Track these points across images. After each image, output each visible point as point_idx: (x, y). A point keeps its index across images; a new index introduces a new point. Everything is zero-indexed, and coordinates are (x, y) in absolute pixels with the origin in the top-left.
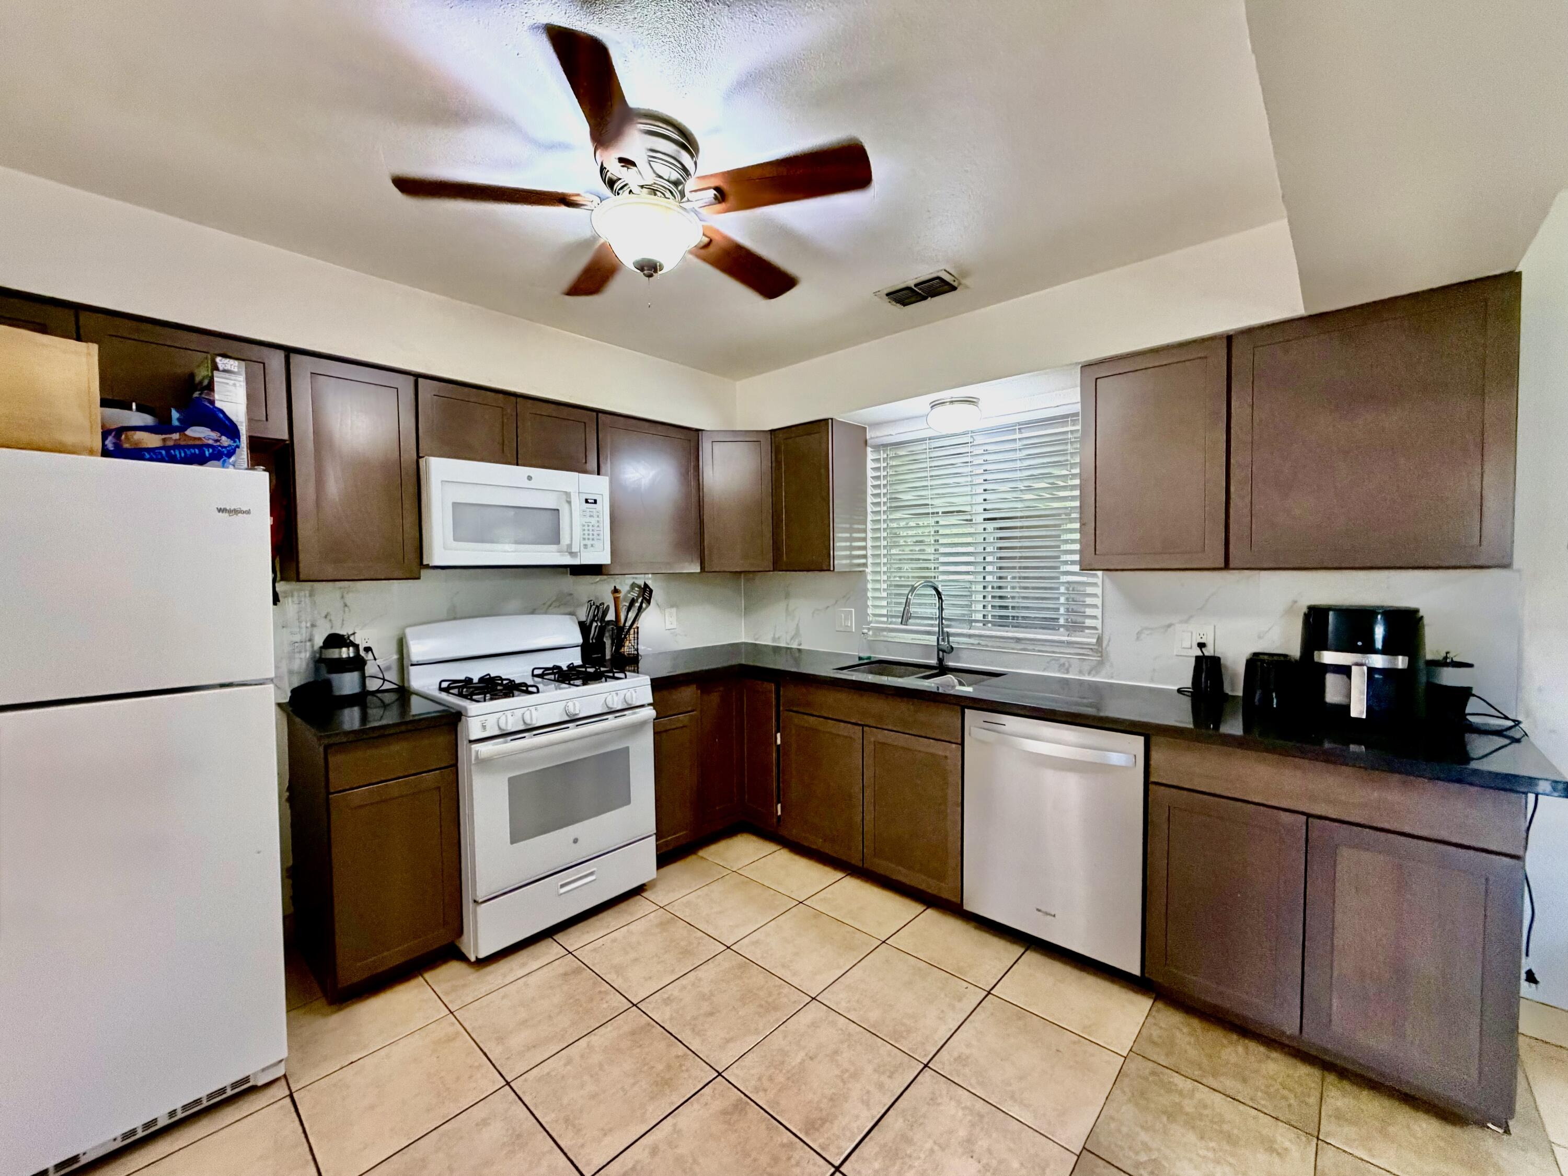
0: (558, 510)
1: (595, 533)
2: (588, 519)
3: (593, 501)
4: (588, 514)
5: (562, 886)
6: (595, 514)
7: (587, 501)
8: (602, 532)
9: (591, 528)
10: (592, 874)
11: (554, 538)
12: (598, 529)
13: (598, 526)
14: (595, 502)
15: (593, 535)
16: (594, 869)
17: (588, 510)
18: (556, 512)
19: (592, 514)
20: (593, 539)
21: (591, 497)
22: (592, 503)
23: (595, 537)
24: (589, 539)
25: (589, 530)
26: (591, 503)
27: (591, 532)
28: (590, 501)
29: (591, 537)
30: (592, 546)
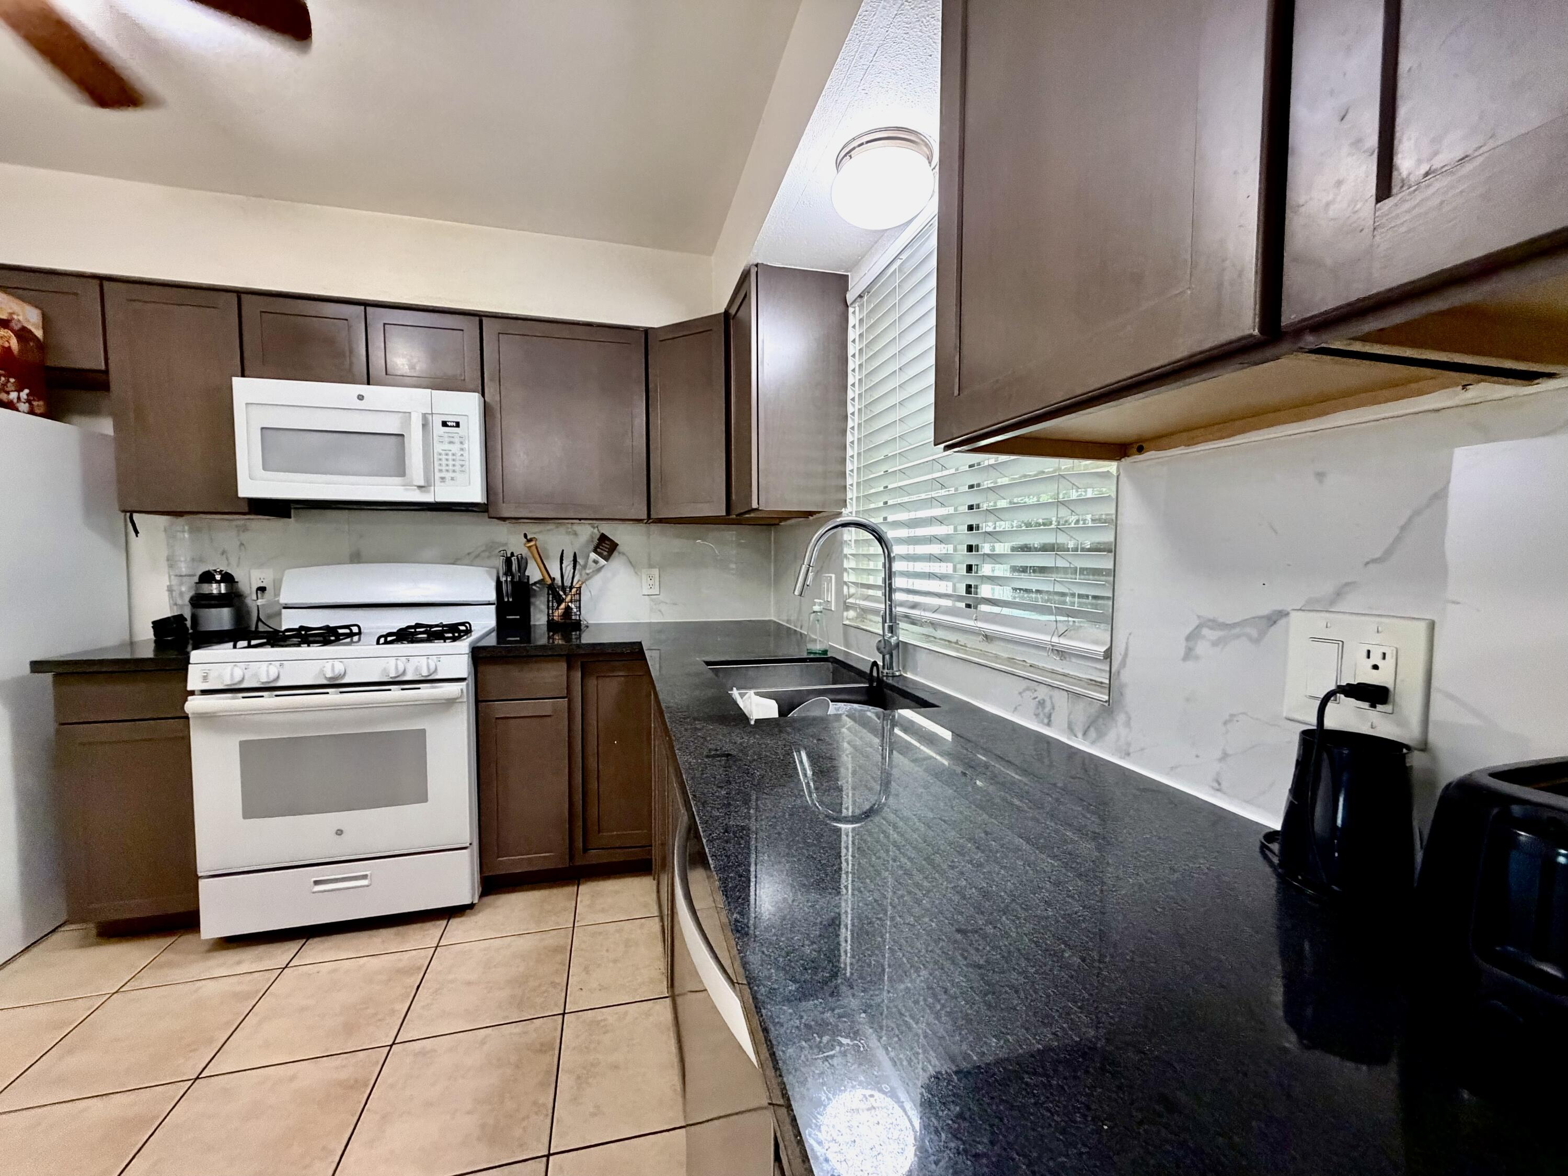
0: (402, 435)
1: (457, 463)
2: (447, 447)
3: (454, 424)
4: (447, 440)
5: (317, 883)
6: (457, 440)
7: (445, 424)
8: (467, 463)
9: (450, 457)
10: (364, 877)
11: (400, 469)
12: (462, 458)
13: (462, 455)
14: (458, 425)
15: (454, 465)
16: (367, 873)
17: (446, 434)
18: (400, 438)
19: (452, 440)
20: (454, 471)
21: (451, 419)
22: (453, 426)
23: (457, 468)
24: (447, 471)
25: (447, 460)
26: (451, 426)
27: (451, 463)
28: (449, 424)
29: (451, 468)
30: (452, 479)
